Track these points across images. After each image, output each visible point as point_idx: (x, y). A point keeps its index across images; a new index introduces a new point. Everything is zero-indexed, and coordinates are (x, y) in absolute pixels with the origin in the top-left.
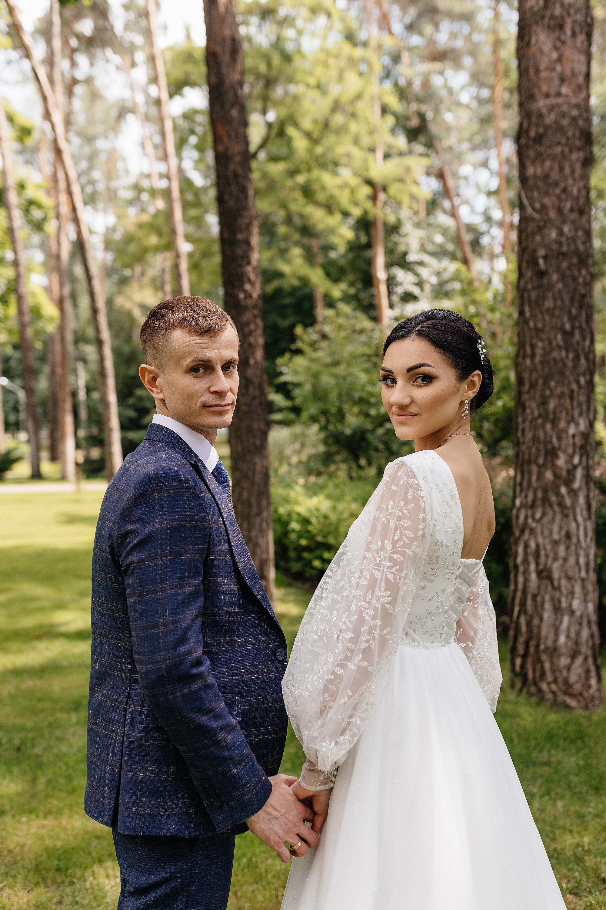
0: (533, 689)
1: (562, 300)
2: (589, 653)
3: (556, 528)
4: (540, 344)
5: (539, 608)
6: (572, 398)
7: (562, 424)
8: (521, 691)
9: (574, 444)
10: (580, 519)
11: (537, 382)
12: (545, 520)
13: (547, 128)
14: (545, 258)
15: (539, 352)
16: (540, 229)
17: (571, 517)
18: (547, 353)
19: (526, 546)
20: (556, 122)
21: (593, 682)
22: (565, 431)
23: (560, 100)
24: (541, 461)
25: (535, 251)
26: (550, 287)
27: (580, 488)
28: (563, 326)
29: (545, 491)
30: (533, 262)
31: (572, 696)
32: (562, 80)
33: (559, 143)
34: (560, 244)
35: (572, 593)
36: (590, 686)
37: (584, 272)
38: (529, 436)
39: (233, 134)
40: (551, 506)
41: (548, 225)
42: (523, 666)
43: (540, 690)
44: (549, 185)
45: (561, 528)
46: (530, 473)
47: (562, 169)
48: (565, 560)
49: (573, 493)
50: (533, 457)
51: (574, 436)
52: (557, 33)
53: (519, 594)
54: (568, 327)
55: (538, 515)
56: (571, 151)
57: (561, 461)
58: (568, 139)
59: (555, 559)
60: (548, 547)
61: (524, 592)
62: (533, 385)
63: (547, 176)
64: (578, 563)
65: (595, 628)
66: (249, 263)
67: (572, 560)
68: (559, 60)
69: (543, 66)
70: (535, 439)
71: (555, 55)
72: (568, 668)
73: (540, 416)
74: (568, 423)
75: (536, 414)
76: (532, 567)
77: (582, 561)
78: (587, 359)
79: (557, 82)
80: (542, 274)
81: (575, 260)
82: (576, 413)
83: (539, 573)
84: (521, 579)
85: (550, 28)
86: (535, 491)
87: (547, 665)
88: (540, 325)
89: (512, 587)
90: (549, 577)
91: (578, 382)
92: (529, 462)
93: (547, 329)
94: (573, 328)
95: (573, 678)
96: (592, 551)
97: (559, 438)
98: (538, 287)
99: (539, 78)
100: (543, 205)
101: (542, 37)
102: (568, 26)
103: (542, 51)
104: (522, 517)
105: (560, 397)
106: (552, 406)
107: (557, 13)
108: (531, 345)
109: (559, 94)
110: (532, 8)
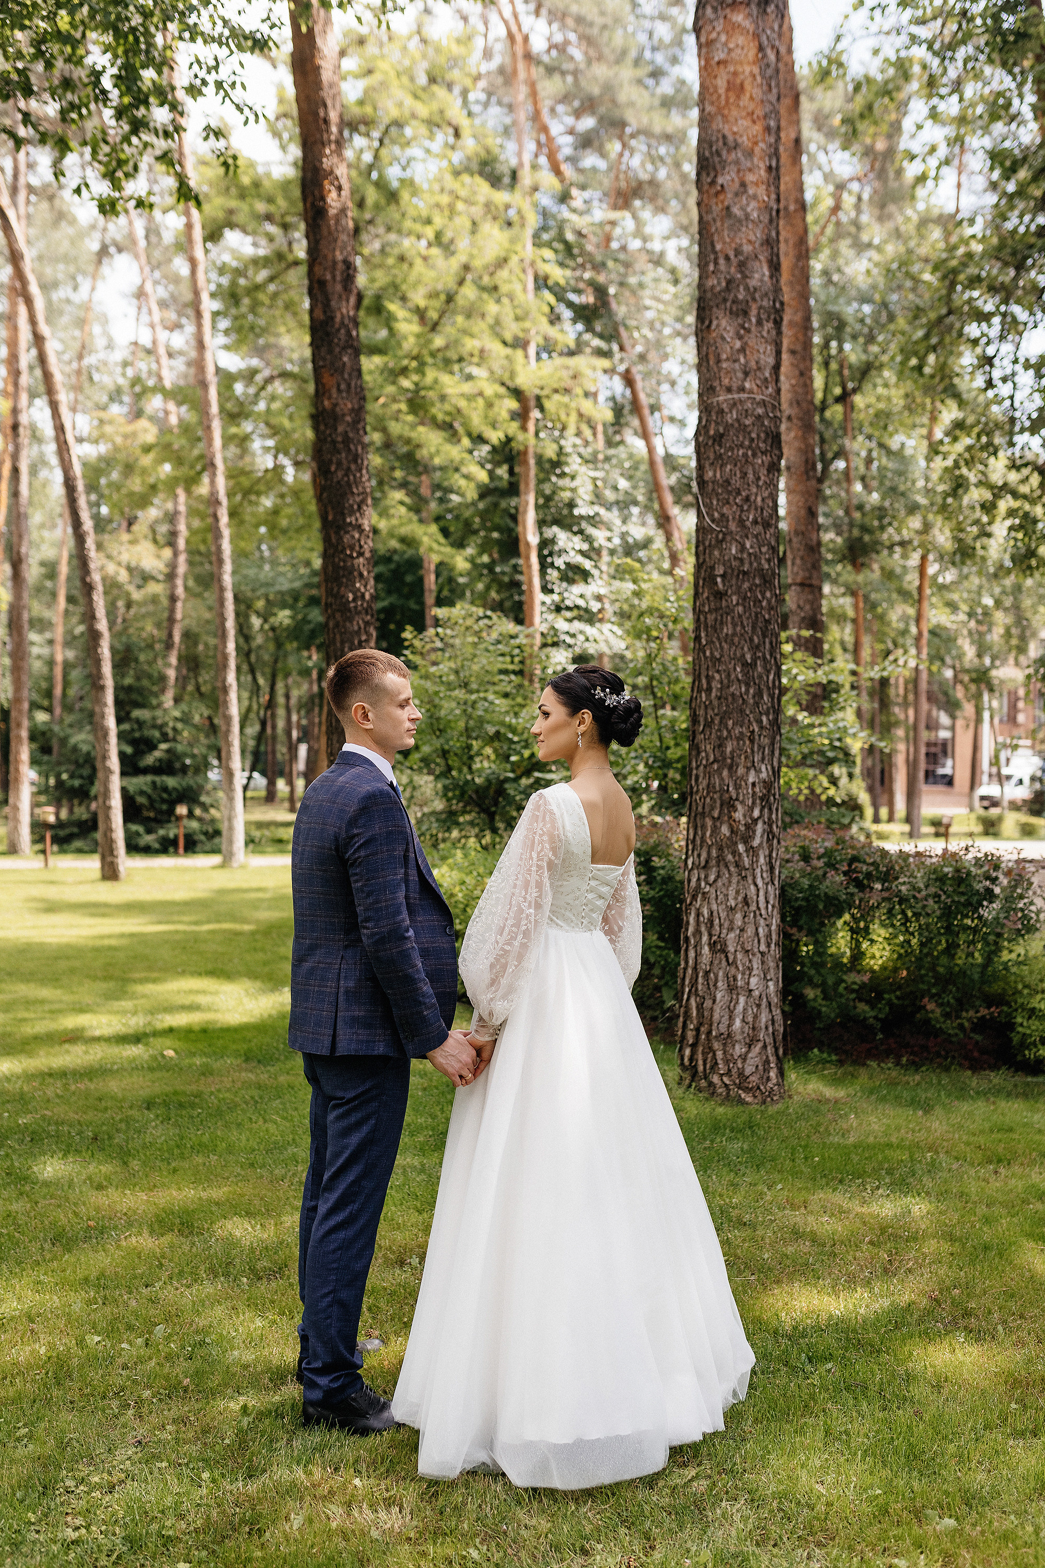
0: (703, 1083)
1: (743, 626)
2: (769, 1040)
3: (732, 893)
4: (717, 676)
5: (711, 987)
6: (752, 741)
7: (741, 771)
8: (690, 1086)
9: (754, 793)
10: (760, 882)
11: (713, 721)
12: (720, 883)
13: (728, 427)
14: (723, 576)
15: (715, 685)
16: (719, 542)
17: (750, 879)
18: (724, 687)
19: (698, 915)
20: (738, 420)
21: (772, 1074)
22: (744, 778)
23: (744, 396)
25: (713, 568)
26: (729, 611)
27: (761, 844)
28: (743, 655)
29: (720, 849)
30: (711, 580)
31: (747, 1090)
32: (746, 374)
33: (742, 446)
34: (741, 560)
35: (750, 969)
36: (768, 1079)
37: (768, 594)
38: (703, 783)
39: (343, 386)
40: (727, 866)
41: (728, 538)
42: (691, 1059)
43: (711, 1084)
44: (730, 493)
45: (738, 892)
46: (704, 827)
47: (744, 475)
48: (742, 930)
49: (752, 851)
50: (707, 809)
51: (754, 784)
52: (740, 321)
53: (690, 971)
54: (748, 657)
55: (712, 878)
57: (739, 815)
58: (752, 440)
59: (731, 929)
60: (723, 915)
61: (695, 969)
62: (709, 725)
63: (728, 482)
64: (757, 934)
65: (777, 1012)
66: (361, 554)
67: (750, 931)
68: (743, 350)
69: (724, 356)
70: (710, 787)
71: (738, 344)
72: (744, 1058)
73: (715, 761)
74: (748, 769)
75: (712, 759)
76: (705, 938)
77: (761, 930)
78: (772, 696)
79: (740, 375)
80: (719, 595)
81: (758, 581)
82: (757, 758)
83: (712, 945)
84: (692, 954)
85: (733, 314)
86: (709, 847)
87: (720, 1054)
88: (717, 655)
89: (683, 965)
90: (724, 951)
91: (759, 722)
92: (703, 814)
93: (726, 658)
94: (754, 659)
95: (748, 1071)
96: (775, 922)
97: (737, 787)
98: (716, 610)
99: (720, 369)
100: (723, 515)
101: (724, 323)
102: (754, 312)
103: (723, 338)
104: (694, 880)
105: (738, 739)
106: (729, 749)
107: (741, 297)
108: (707, 676)
109: (742, 389)
110: (713, 287)
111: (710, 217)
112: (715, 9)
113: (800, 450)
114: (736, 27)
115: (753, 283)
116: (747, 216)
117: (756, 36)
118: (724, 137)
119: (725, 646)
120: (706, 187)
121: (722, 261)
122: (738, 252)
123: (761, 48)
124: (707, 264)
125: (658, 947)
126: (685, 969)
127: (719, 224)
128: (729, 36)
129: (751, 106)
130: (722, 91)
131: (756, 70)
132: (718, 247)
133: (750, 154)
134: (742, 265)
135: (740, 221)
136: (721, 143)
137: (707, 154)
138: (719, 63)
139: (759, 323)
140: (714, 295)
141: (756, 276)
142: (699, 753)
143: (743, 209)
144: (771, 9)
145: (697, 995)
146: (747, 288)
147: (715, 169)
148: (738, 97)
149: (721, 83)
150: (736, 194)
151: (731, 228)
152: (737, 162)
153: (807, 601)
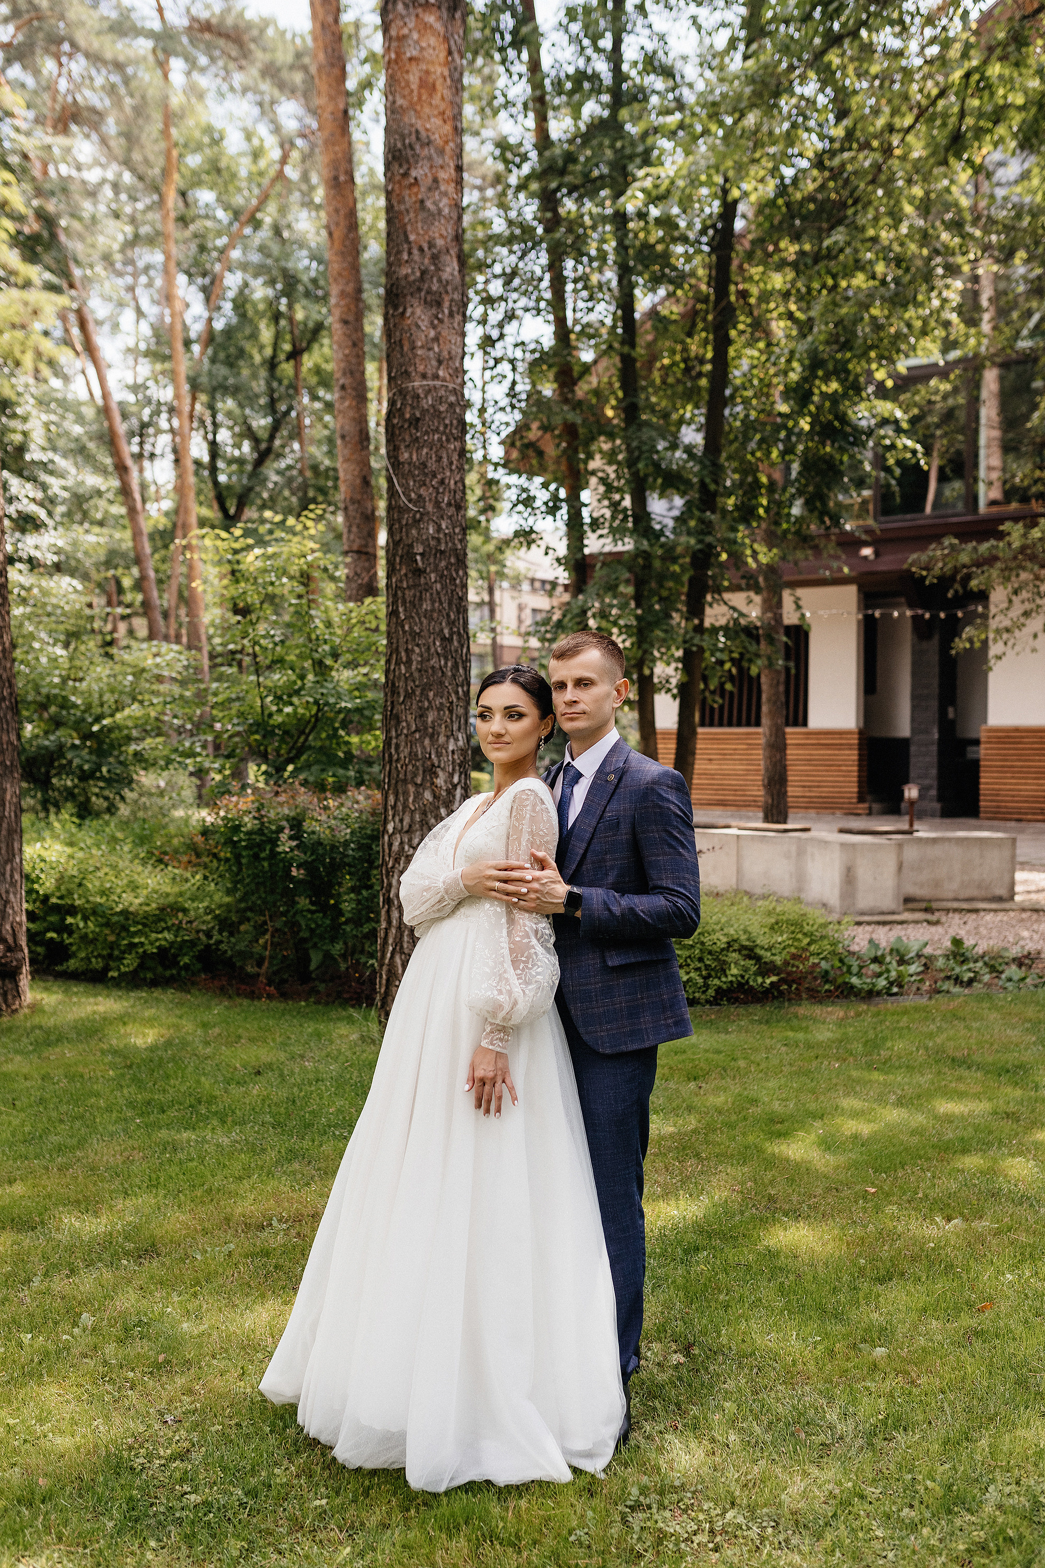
1: (441, 603)
4: (417, 650)
6: (451, 711)
7: (442, 739)
9: (453, 761)
11: (413, 692)
13: (426, 411)
14: (422, 555)
15: (415, 658)
16: (417, 522)
18: (424, 660)
20: (433, 406)
22: (445, 746)
23: (438, 383)
24: (419, 780)
25: (411, 546)
26: (428, 588)
28: (441, 631)
29: (424, 813)
30: (409, 557)
33: (437, 430)
34: (438, 540)
37: (460, 573)
38: (405, 752)
41: (425, 518)
44: (426, 475)
46: (406, 793)
47: (439, 459)
50: (409, 776)
51: (453, 752)
52: (434, 311)
53: (392, 930)
54: (446, 631)
56: (448, 440)
57: (440, 781)
58: (445, 426)
62: (408, 696)
63: (424, 465)
68: (436, 339)
69: (418, 342)
70: (413, 756)
71: (432, 334)
73: (416, 730)
74: (448, 737)
75: (413, 728)
78: (464, 668)
79: (434, 363)
80: (418, 572)
81: (453, 560)
82: (455, 727)
85: (427, 304)
88: (417, 629)
89: (384, 925)
91: (457, 693)
92: (405, 781)
94: (451, 634)
97: (439, 755)
98: (415, 586)
99: (415, 355)
100: (420, 496)
101: (418, 311)
102: (446, 304)
103: (418, 327)
104: (396, 844)
105: (439, 709)
106: (430, 719)
107: (434, 288)
108: (407, 650)
109: (436, 377)
110: (407, 276)
111: (402, 207)
112: (406, 6)
113: (354, 419)
114: (427, 27)
115: (445, 276)
116: (440, 211)
117: (446, 39)
118: (417, 132)
119: (425, 621)
120: (398, 178)
121: (415, 252)
122: (431, 245)
123: (450, 53)
124: (399, 252)
125: (309, 911)
126: (387, 930)
127: (412, 215)
128: (422, 35)
129: (443, 106)
130: (414, 87)
131: (446, 73)
132: (412, 237)
133: (441, 152)
134: (435, 258)
135: (433, 215)
136: (413, 137)
137: (399, 145)
138: (411, 59)
139: (451, 315)
140: (410, 284)
141: (448, 269)
142: (399, 722)
143: (435, 203)
144: (458, 15)
145: (402, 952)
146: (440, 281)
147: (408, 162)
148: (431, 96)
149: (414, 79)
150: (430, 189)
151: (424, 221)
152: (430, 158)
153: (364, 568)
